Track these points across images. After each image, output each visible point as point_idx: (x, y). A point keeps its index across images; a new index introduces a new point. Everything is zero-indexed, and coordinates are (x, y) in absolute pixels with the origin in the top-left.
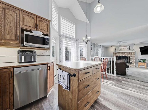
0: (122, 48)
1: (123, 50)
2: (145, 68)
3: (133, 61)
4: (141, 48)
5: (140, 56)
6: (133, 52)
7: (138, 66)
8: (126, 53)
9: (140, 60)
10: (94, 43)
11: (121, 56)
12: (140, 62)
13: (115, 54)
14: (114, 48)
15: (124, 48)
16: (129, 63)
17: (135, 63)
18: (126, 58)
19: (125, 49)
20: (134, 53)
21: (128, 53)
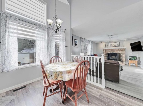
0: (112, 44)
1: (113, 46)
2: (136, 66)
3: (123, 58)
4: (131, 44)
5: (130, 53)
6: (123, 48)
7: (128, 64)
8: (116, 49)
9: (131, 57)
10: (81, 37)
11: (111, 53)
12: (131, 59)
13: (105, 50)
14: (104, 44)
15: (114, 44)
16: (120, 60)
17: (126, 60)
18: (116, 55)
19: (116, 45)
20: (125, 49)
21: (118, 50)
